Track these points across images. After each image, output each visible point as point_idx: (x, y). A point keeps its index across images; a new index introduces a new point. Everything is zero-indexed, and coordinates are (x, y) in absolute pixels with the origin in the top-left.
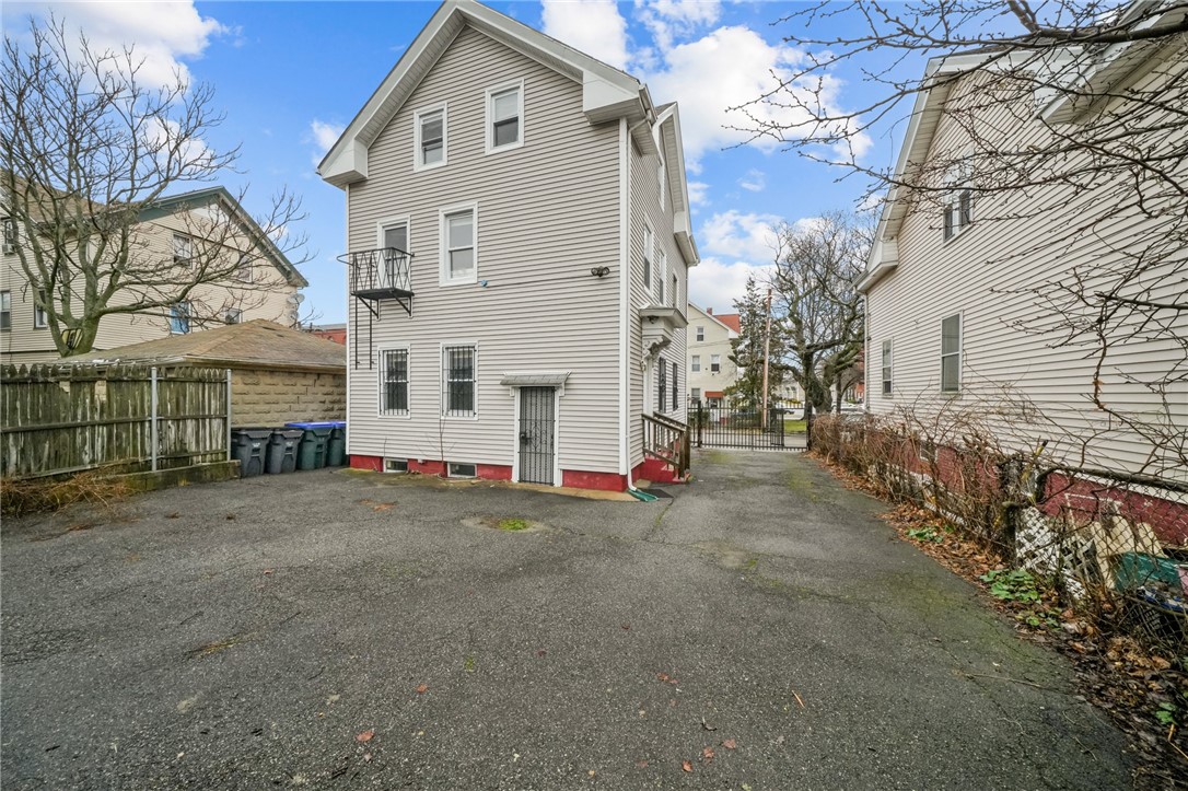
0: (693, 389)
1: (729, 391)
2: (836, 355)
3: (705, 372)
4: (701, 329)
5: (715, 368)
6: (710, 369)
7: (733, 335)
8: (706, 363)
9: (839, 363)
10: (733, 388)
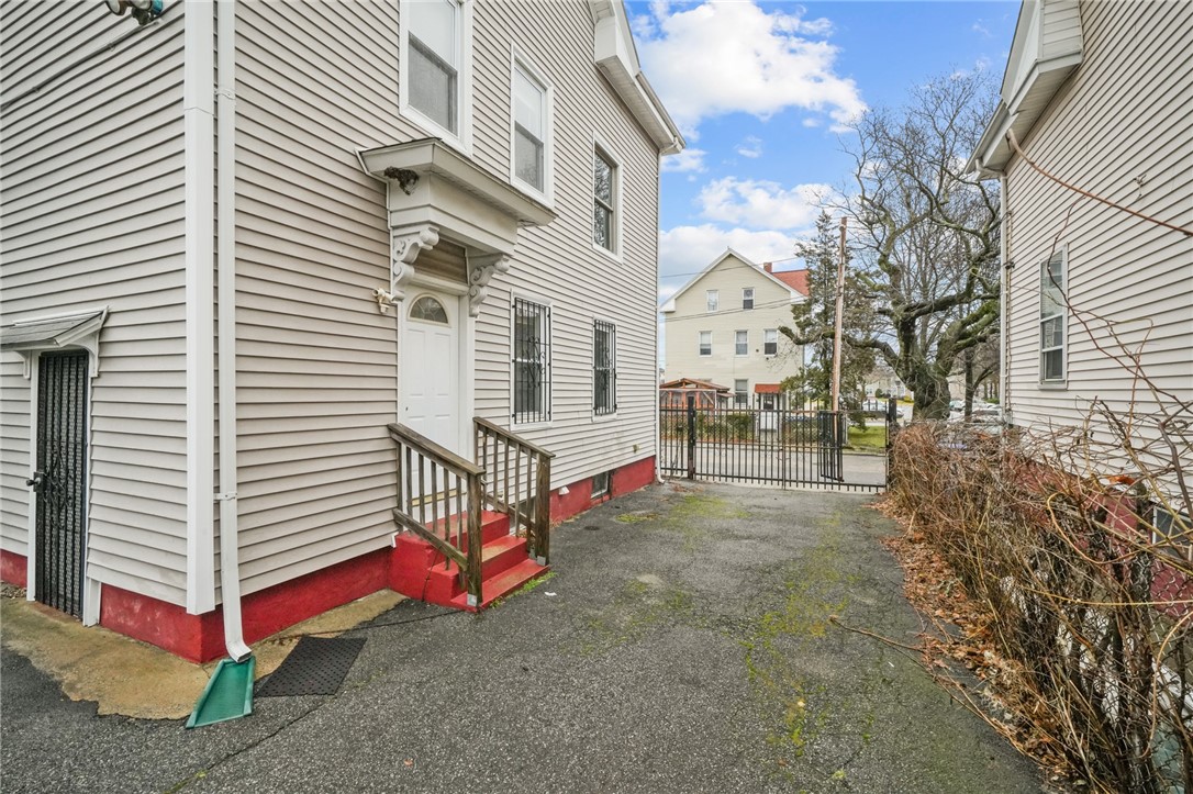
0: (737, 381)
1: (790, 383)
2: (959, 324)
3: (755, 356)
4: (748, 292)
5: (771, 348)
6: (762, 351)
7: (797, 297)
8: (756, 342)
9: (963, 336)
10: (796, 378)
